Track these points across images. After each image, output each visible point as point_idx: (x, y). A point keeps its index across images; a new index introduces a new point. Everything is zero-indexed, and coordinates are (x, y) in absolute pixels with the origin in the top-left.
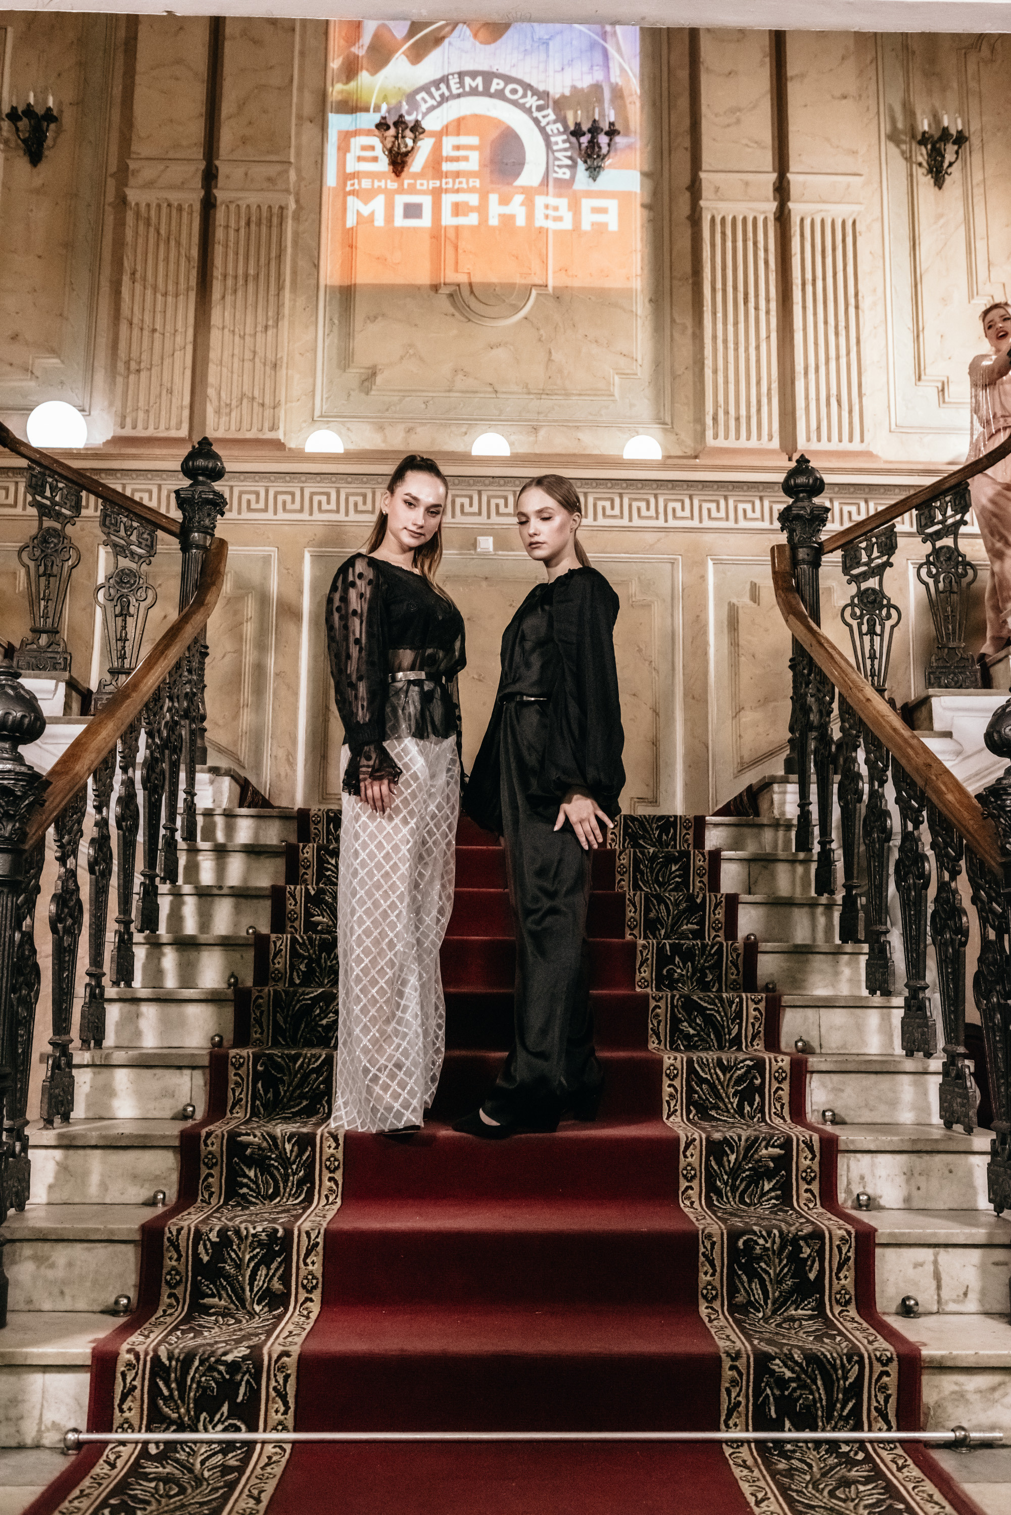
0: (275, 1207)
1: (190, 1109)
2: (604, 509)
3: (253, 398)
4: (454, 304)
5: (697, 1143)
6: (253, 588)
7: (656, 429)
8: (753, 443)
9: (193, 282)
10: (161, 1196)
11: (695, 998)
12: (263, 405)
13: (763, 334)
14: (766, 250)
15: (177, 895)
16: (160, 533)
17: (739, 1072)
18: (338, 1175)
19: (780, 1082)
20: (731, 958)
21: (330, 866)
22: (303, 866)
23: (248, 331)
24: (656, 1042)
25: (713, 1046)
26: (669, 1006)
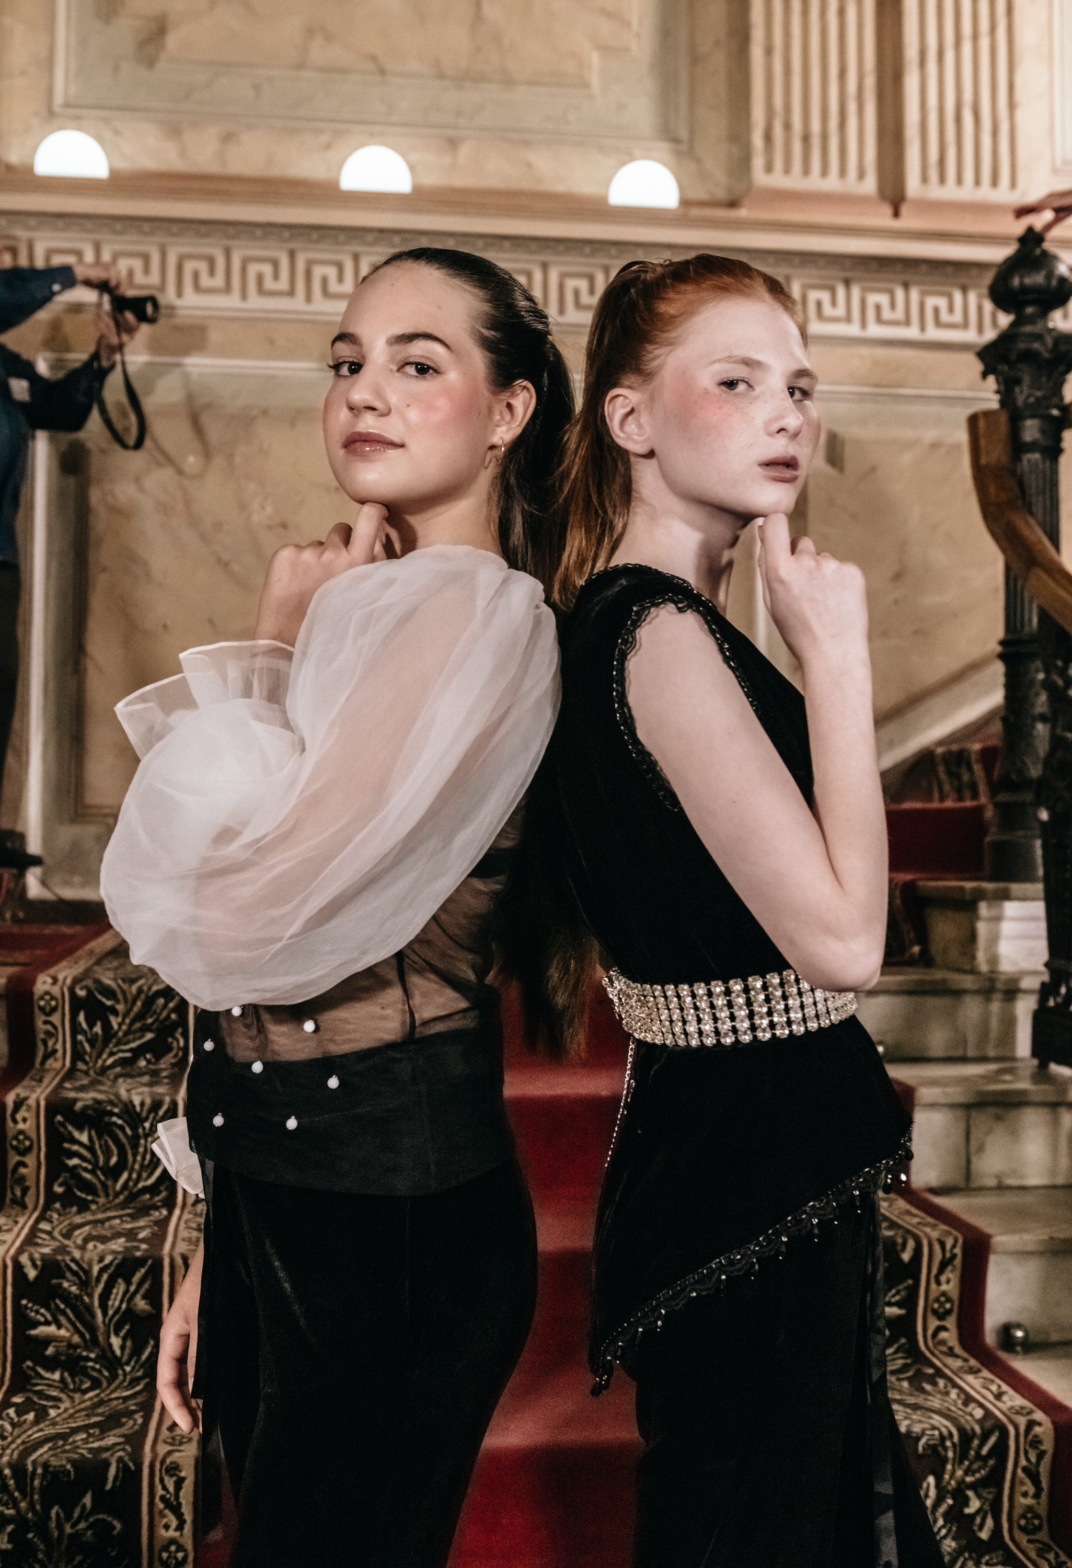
8: (832, 183)
20: (1023, 1462)
21: (75, 1148)
22: (15, 1148)
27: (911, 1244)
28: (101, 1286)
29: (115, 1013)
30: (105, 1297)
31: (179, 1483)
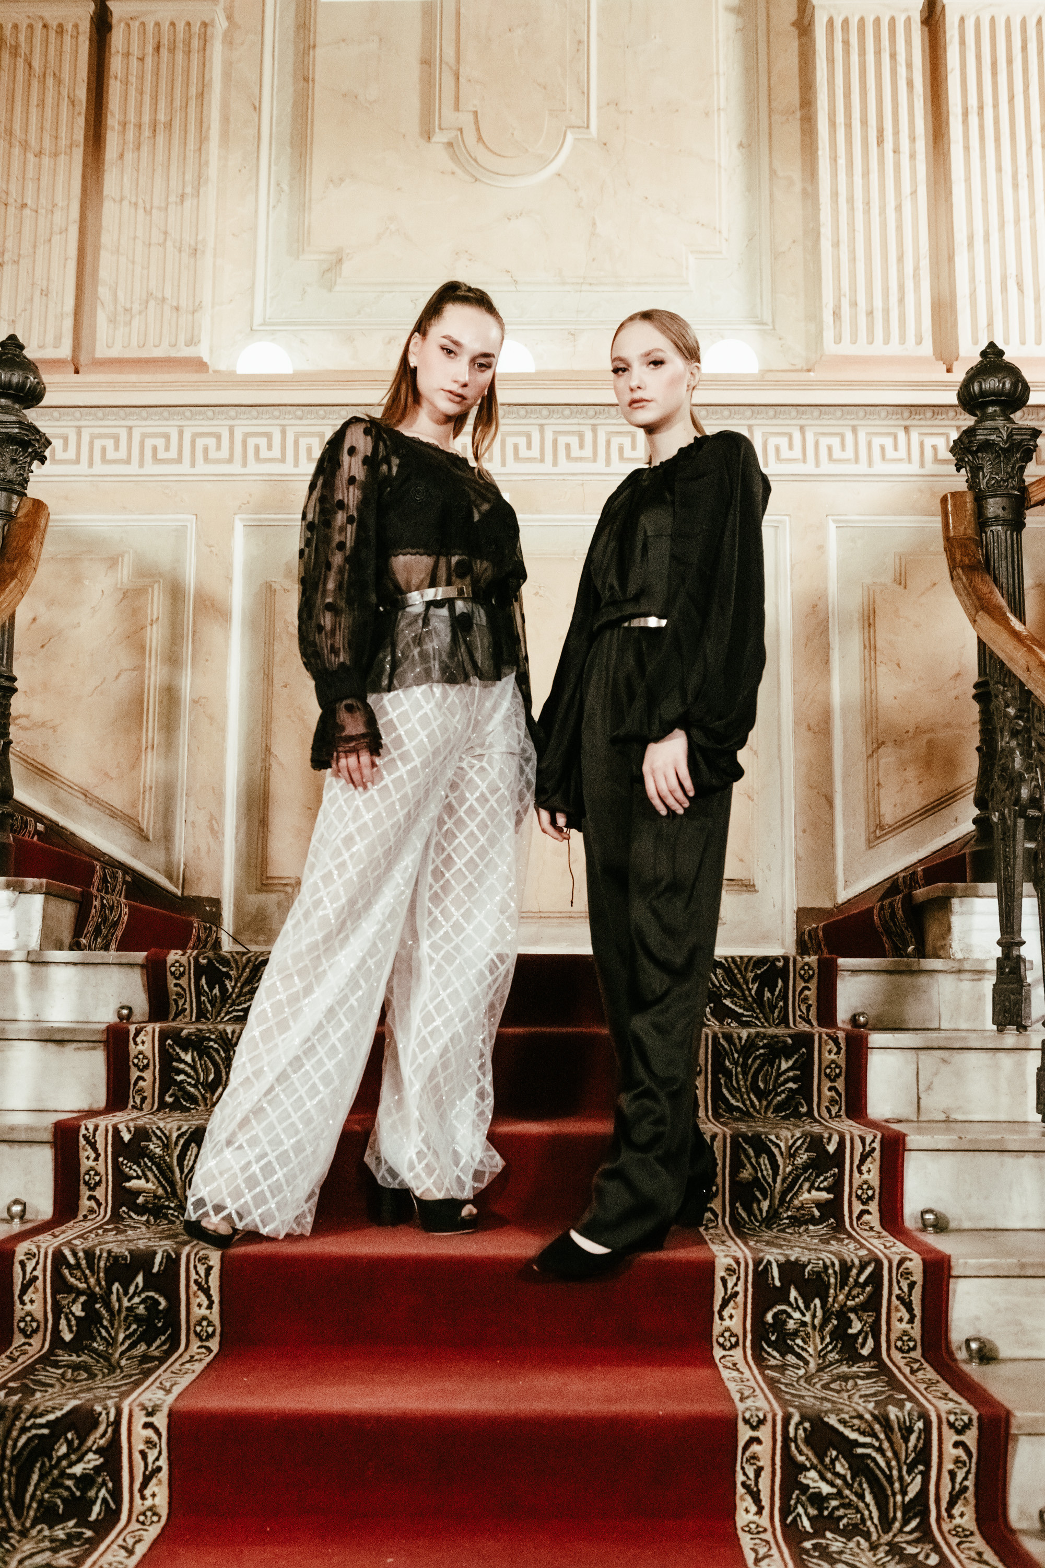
3: (164, 299)
4: (455, 158)
6: (160, 575)
7: (750, 331)
8: (893, 348)
9: (79, 135)
12: (177, 309)
13: (906, 188)
14: (909, 66)
20: (896, 1292)
21: (182, 1066)
22: (136, 1065)
23: (156, 203)
24: (753, 1509)
25: (871, 1518)
26: (779, 1438)
27: (836, 1138)
28: (179, 1148)
29: (229, 977)
31: (209, 1269)
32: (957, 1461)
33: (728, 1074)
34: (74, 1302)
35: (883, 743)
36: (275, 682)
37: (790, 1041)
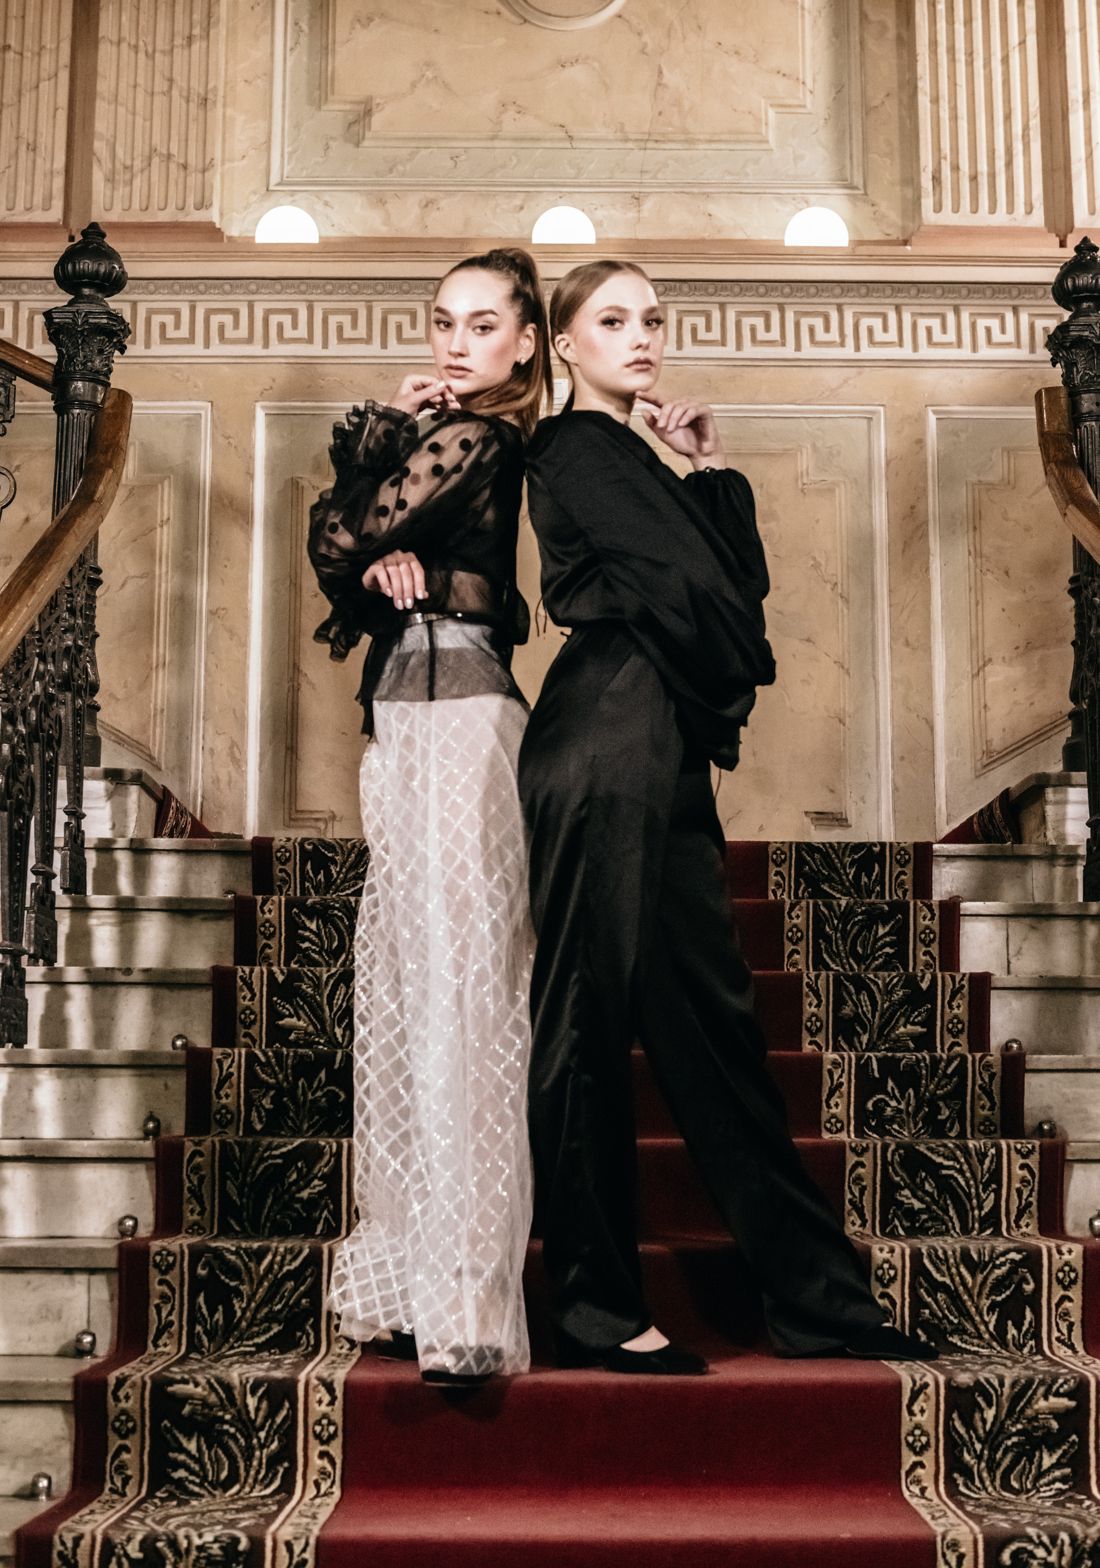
0: (233, 1501)
1: (88, 1339)
2: (753, 330)
3: (169, 156)
5: (931, 1390)
6: (171, 469)
7: (839, 196)
8: (1001, 218)
10: (43, 1483)
11: (922, 1148)
12: (185, 167)
13: (1014, 38)
15: (57, 984)
16: (20, 383)
17: (998, 1272)
18: (335, 1449)
19: (1066, 1288)
20: (980, 1082)
21: (307, 934)
22: (263, 933)
23: (160, 45)
24: (859, 1222)
25: (954, 1228)
26: (879, 1162)
27: (928, 976)
28: (329, 988)
29: (335, 862)
30: (331, 997)
32: (1023, 1180)
33: (828, 939)
34: (264, 1096)
35: (990, 660)
36: (304, 591)
37: (886, 908)
